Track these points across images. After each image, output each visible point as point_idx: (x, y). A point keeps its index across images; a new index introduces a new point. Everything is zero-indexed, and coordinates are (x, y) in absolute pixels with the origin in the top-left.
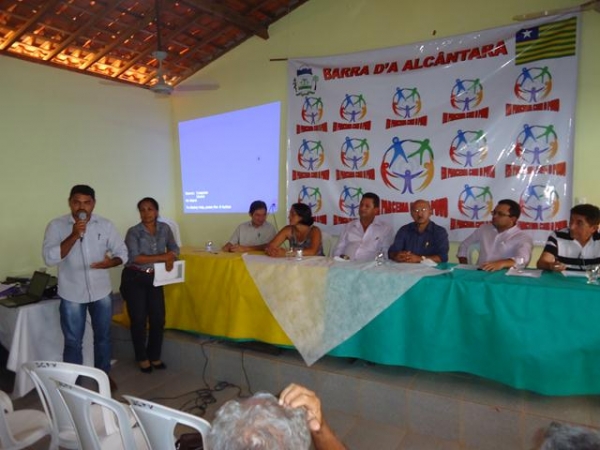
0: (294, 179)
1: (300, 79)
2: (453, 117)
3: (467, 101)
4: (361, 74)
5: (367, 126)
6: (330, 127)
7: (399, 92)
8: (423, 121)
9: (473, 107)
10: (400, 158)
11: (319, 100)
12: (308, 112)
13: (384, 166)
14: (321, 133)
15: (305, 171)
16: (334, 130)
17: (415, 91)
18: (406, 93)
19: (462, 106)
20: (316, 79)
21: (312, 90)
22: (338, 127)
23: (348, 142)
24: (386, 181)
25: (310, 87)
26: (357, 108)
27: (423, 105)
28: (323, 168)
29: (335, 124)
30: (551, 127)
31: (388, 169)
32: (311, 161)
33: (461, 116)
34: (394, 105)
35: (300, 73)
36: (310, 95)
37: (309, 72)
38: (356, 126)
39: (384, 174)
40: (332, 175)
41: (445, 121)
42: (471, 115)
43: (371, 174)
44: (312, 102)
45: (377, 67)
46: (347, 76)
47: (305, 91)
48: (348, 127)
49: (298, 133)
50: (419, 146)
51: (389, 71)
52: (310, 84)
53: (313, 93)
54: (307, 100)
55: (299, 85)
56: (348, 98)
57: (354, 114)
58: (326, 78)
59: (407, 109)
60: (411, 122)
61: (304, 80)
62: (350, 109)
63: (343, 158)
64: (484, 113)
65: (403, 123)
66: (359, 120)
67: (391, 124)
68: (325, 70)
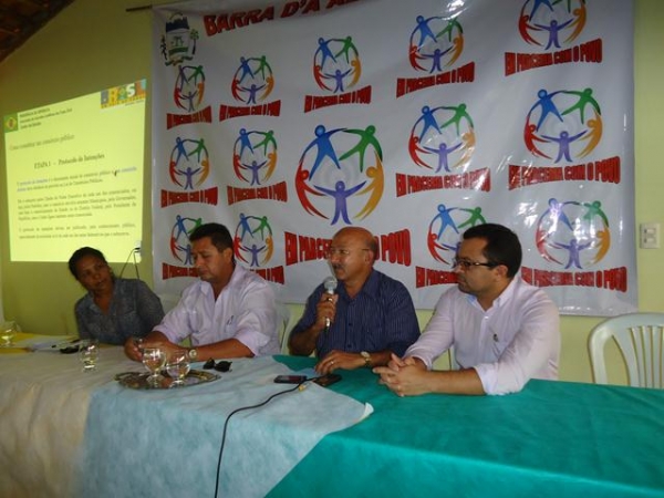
0: (164, 204)
1: (170, 37)
2: (415, 85)
3: (437, 55)
4: (261, 20)
5: (274, 109)
6: (216, 113)
7: (323, 45)
8: (364, 95)
9: (448, 65)
10: (327, 161)
11: (199, 70)
12: (185, 92)
13: (302, 176)
14: (204, 125)
15: (181, 190)
16: (222, 118)
17: (348, 42)
18: (335, 48)
19: (428, 64)
20: (194, 35)
21: (189, 54)
22: (228, 112)
23: (244, 136)
24: (306, 204)
25: (186, 50)
26: (259, 81)
27: (363, 67)
28: (207, 185)
29: (223, 108)
30: (589, 91)
31: (307, 182)
32: (189, 173)
33: (428, 82)
34: (317, 69)
35: (170, 27)
36: (186, 63)
37: (183, 24)
38: (258, 111)
39: (301, 189)
40: (222, 196)
41: (400, 93)
42: (444, 79)
43: (280, 192)
44: (189, 73)
45: (288, 6)
46: (241, 25)
47: (178, 56)
48: (244, 112)
49: (169, 127)
50: (358, 138)
51: (306, 12)
52: (185, 45)
53: (190, 59)
54: (181, 70)
55: (169, 48)
56: (244, 65)
57: (253, 90)
58: (210, 33)
59: (339, 76)
60: (346, 99)
61: (177, 38)
62: (247, 82)
63: (236, 165)
64: (467, 73)
65: (332, 101)
66: (262, 100)
67: (313, 103)
68: (206, 18)
